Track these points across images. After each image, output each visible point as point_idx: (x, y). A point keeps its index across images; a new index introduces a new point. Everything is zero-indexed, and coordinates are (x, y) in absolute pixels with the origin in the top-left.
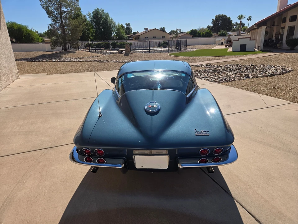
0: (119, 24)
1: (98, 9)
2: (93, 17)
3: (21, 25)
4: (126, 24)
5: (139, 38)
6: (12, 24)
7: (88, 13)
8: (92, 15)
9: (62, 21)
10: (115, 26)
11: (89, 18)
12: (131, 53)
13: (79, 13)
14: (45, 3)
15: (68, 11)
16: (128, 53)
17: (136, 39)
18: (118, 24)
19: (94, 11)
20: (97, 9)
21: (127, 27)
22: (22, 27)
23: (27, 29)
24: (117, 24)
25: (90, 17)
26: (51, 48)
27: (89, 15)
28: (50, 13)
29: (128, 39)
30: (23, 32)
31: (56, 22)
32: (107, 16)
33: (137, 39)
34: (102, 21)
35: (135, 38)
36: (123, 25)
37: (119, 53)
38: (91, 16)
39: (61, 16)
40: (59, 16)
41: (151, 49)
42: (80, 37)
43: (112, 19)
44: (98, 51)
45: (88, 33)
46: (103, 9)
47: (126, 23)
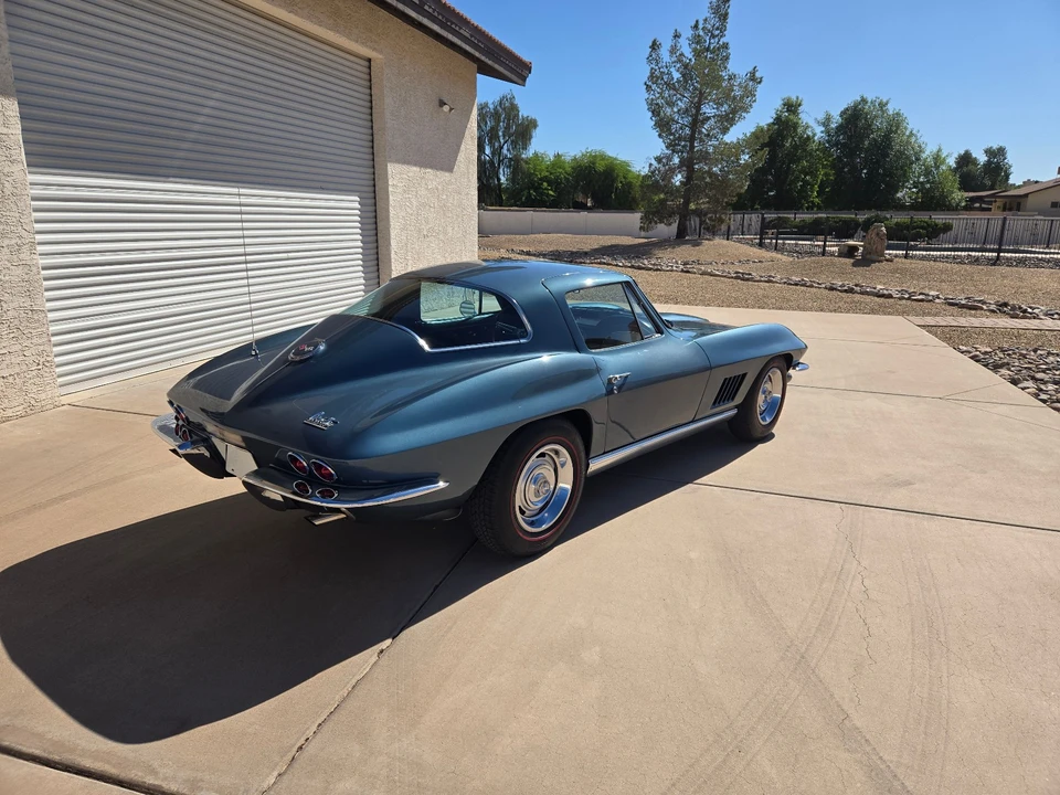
0: (940, 150)
1: (864, 101)
2: (840, 128)
3: (616, 159)
4: (989, 152)
5: (1019, 204)
6: (595, 156)
7: (821, 117)
8: (836, 120)
9: (692, 147)
10: (918, 159)
11: (822, 132)
12: (887, 260)
13: (791, 117)
14: (657, 95)
15: (719, 116)
16: (875, 257)
17: (1004, 210)
18: (935, 150)
19: (847, 109)
20: (859, 99)
21: (989, 163)
22: (616, 165)
23: (630, 171)
24: (928, 152)
25: (827, 132)
26: (641, 228)
27: (826, 122)
28: (663, 125)
29: (966, 208)
30: (614, 180)
31: (673, 151)
32: (896, 123)
33: (1010, 210)
34: (866, 143)
35: (1005, 205)
36: (974, 156)
37: (841, 255)
38: (833, 126)
39: (693, 132)
40: (687, 131)
41: (1008, 251)
42: (739, 195)
43: (911, 134)
44: (796, 244)
45: (806, 183)
46: (885, 101)
47: (985, 147)
